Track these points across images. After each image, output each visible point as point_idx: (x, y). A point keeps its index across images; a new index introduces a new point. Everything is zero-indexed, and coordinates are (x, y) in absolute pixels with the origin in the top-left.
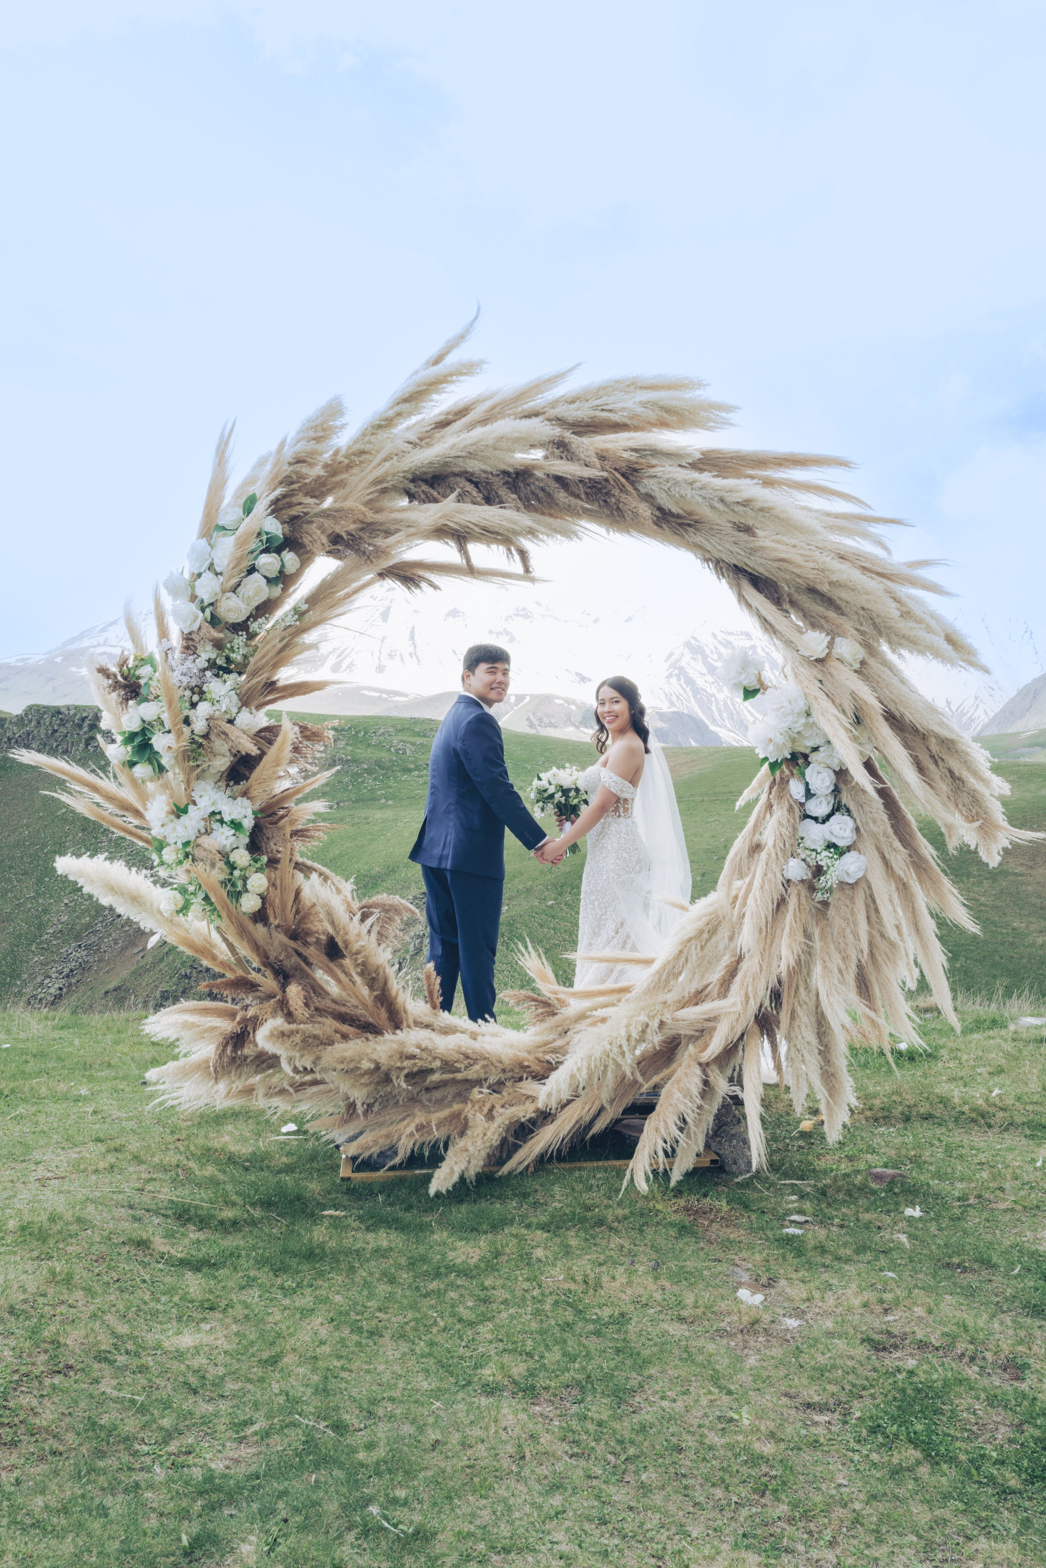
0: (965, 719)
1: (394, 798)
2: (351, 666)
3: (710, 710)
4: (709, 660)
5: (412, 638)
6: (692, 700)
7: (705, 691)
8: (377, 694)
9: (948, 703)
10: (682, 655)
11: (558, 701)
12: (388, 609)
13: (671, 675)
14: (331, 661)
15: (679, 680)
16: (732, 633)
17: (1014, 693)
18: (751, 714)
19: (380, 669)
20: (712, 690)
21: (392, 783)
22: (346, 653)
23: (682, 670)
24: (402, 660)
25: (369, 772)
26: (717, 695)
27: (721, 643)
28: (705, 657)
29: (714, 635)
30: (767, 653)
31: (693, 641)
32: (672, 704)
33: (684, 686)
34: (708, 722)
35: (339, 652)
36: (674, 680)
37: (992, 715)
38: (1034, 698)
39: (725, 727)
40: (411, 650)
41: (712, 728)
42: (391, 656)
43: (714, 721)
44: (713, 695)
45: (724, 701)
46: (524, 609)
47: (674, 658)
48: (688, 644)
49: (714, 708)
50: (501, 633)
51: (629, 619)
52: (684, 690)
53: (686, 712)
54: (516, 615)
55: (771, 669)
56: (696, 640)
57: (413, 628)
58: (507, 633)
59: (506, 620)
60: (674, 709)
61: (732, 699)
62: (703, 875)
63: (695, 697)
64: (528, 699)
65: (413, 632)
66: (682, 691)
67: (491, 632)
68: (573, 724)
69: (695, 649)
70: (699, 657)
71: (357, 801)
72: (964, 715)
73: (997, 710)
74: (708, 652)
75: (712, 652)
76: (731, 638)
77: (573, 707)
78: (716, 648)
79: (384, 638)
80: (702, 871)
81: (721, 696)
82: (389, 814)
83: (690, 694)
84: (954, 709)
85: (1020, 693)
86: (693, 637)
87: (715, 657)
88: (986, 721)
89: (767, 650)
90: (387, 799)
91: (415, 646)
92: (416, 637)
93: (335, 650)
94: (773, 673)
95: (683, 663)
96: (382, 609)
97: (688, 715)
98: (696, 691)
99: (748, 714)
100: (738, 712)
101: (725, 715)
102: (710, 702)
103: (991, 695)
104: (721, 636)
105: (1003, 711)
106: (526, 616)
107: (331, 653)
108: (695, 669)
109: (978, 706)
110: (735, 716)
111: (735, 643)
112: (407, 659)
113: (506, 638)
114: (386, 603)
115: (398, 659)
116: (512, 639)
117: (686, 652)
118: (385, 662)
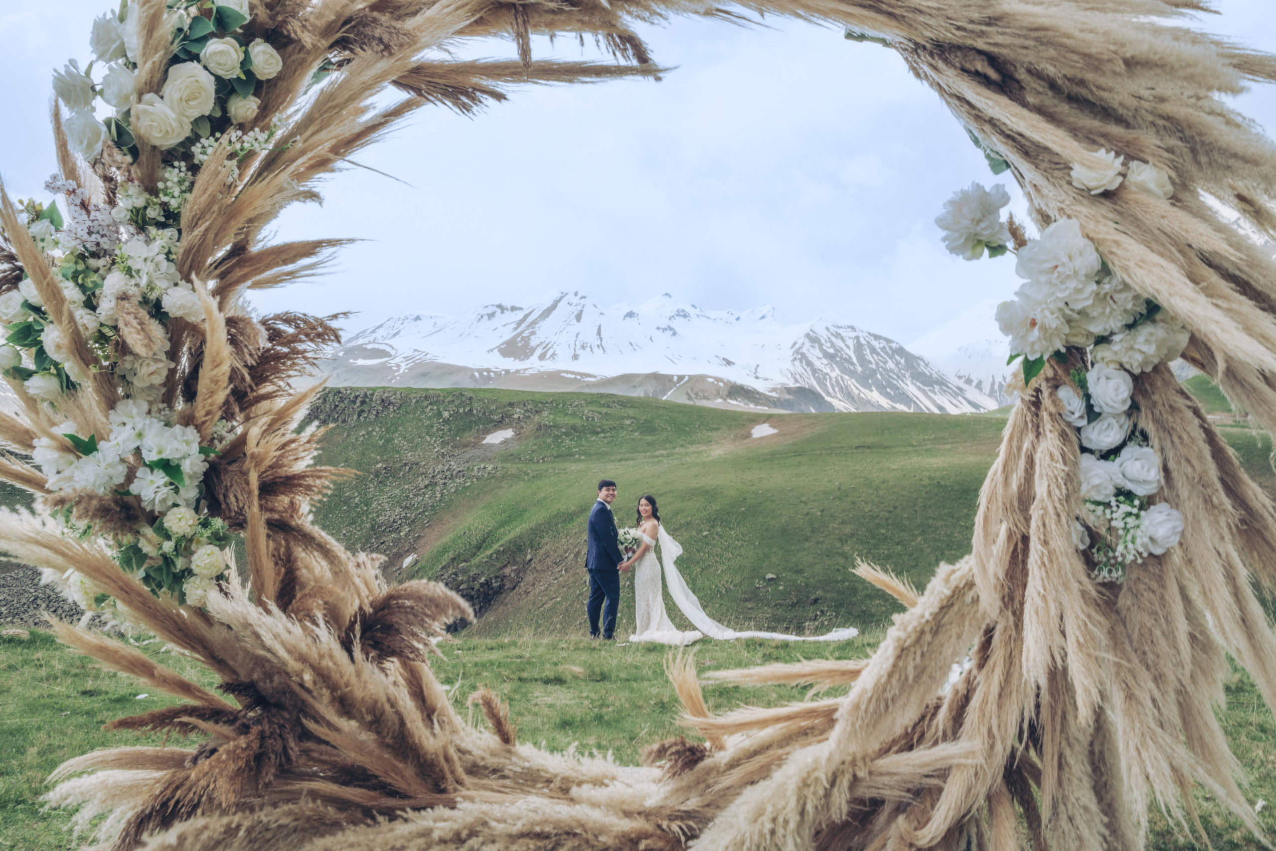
1: (585, 454)
2: (553, 355)
3: (825, 385)
4: (824, 347)
5: (599, 333)
6: (812, 377)
7: (822, 371)
8: (573, 376)
10: (803, 343)
11: (710, 380)
12: (581, 312)
13: (795, 359)
14: (539, 352)
15: (801, 362)
16: (841, 327)
19: (575, 357)
20: (827, 370)
21: (584, 442)
22: (550, 345)
23: (803, 356)
24: (592, 350)
25: (567, 434)
26: (830, 373)
27: (832, 334)
28: (821, 345)
29: (827, 329)
30: (868, 342)
31: (811, 333)
32: (796, 381)
33: (806, 367)
34: (823, 394)
35: (544, 345)
36: (797, 363)
39: (837, 398)
40: (598, 342)
41: (827, 398)
42: (583, 347)
43: (828, 394)
44: (827, 374)
45: (836, 378)
46: (683, 311)
47: (797, 346)
48: (808, 336)
49: (828, 383)
50: (666, 329)
51: (763, 317)
52: (805, 370)
53: (807, 386)
54: (677, 315)
55: (871, 354)
56: (814, 332)
57: (600, 326)
58: (671, 329)
59: (670, 319)
60: (798, 385)
61: (842, 377)
62: (822, 511)
63: (814, 376)
64: (686, 378)
65: (599, 329)
66: (803, 371)
67: (658, 328)
68: (721, 397)
69: (813, 339)
70: (817, 345)
71: (557, 457)
74: (823, 341)
75: (826, 341)
76: (840, 331)
77: (721, 384)
78: (829, 338)
79: (578, 334)
80: (821, 508)
81: (833, 375)
82: (582, 466)
83: (810, 373)
86: (811, 330)
87: (829, 345)
89: (867, 339)
90: (580, 455)
91: (601, 339)
92: (602, 333)
93: (541, 343)
94: (873, 357)
95: (804, 350)
96: (576, 312)
97: (808, 389)
98: (814, 371)
99: (854, 388)
100: (846, 387)
101: (837, 389)
102: (825, 379)
104: (832, 329)
106: (685, 316)
107: (538, 345)
108: (814, 354)
110: (844, 390)
111: (843, 334)
112: (595, 349)
113: (670, 333)
114: (580, 308)
115: (588, 349)
116: (675, 334)
117: (807, 341)
118: (579, 352)
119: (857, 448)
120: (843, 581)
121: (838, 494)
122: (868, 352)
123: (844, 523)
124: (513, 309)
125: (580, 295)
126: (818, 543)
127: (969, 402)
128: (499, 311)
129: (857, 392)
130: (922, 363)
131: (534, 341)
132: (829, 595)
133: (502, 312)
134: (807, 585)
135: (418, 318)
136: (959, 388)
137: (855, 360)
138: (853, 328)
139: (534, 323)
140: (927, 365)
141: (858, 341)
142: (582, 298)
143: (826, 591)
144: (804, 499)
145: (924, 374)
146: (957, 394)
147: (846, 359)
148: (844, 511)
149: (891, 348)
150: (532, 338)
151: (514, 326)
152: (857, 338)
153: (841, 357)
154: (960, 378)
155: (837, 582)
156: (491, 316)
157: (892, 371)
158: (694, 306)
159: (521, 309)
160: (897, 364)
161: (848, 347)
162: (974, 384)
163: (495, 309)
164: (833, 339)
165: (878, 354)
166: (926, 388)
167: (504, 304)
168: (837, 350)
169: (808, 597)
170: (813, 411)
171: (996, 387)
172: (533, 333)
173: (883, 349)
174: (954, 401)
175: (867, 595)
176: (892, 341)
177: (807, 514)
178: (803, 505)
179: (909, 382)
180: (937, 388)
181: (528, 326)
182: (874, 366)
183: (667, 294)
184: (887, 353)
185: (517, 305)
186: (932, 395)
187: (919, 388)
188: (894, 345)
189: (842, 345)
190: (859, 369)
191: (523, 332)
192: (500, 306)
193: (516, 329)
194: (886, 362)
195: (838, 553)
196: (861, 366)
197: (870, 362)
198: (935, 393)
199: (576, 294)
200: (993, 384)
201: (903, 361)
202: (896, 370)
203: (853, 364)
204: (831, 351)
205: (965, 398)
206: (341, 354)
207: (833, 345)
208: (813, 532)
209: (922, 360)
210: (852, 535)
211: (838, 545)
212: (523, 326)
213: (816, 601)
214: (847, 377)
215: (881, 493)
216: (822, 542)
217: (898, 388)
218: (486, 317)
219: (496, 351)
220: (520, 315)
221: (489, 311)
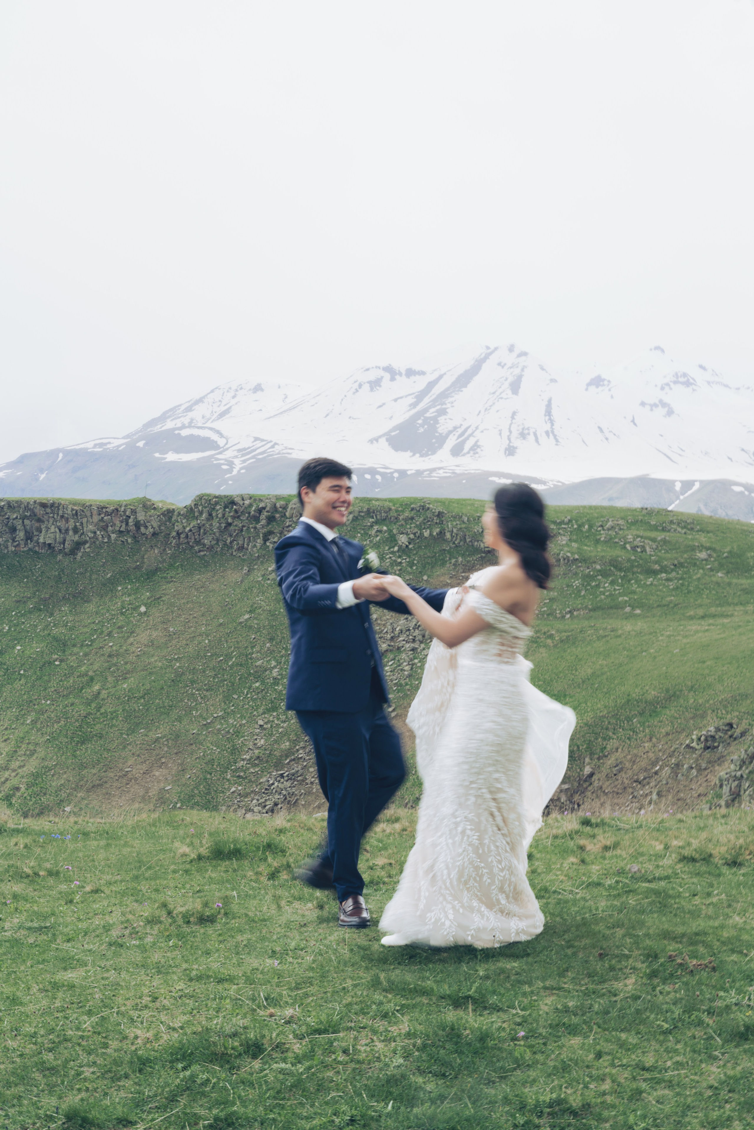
2: (475, 448)
5: (548, 412)
11: (737, 489)
12: (519, 378)
14: (451, 442)
19: (510, 451)
22: (469, 432)
24: (537, 440)
35: (460, 431)
40: (548, 427)
42: (523, 435)
46: (685, 375)
50: (656, 405)
54: (675, 383)
57: (550, 401)
58: (664, 404)
59: (662, 388)
64: (696, 486)
65: (549, 405)
67: (643, 404)
79: (514, 414)
91: (552, 422)
92: (554, 412)
93: (455, 428)
96: (511, 379)
106: (687, 384)
107: (450, 432)
112: (543, 438)
113: (662, 411)
114: (517, 371)
115: (531, 438)
116: (670, 412)
118: (516, 442)
124: (410, 373)
125: (517, 351)
128: (387, 376)
131: (444, 425)
133: (393, 379)
135: (258, 388)
139: (444, 395)
142: (520, 355)
150: (442, 419)
151: (411, 400)
156: (375, 384)
158: (701, 367)
159: (422, 373)
163: (382, 373)
167: (396, 366)
172: (443, 412)
181: (434, 401)
183: (657, 348)
185: (417, 368)
191: (426, 410)
192: (388, 369)
193: (414, 405)
199: (511, 349)
206: (141, 444)
212: (427, 400)
218: (366, 387)
219: (383, 441)
220: (420, 383)
221: (372, 376)
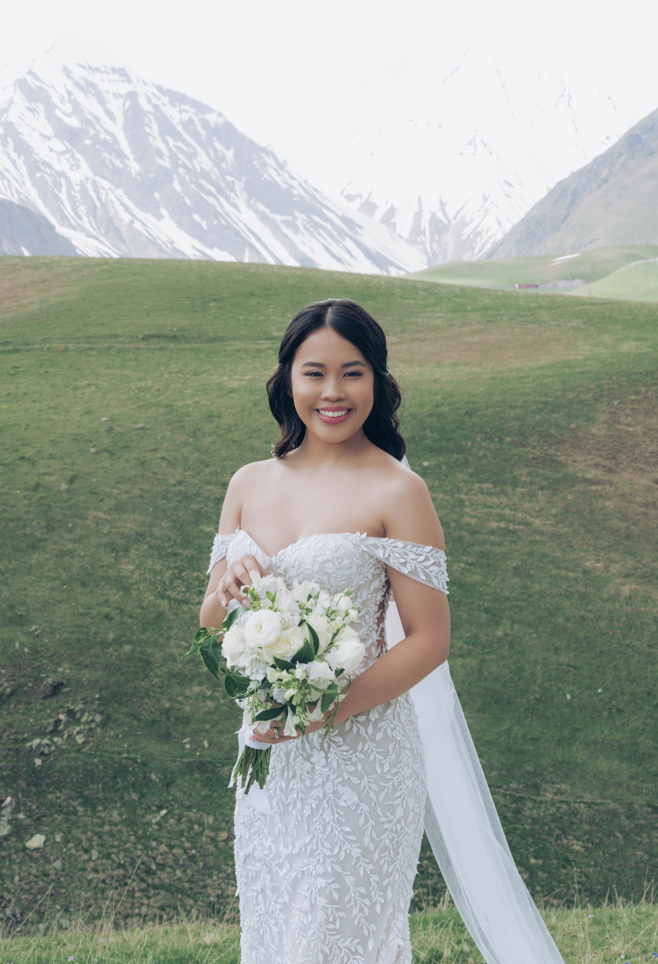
0: (466, 232)
3: (58, 199)
4: (58, 113)
6: (27, 180)
7: (50, 166)
9: (443, 205)
10: (11, 102)
16: (97, 70)
17: (543, 194)
18: (127, 209)
20: (62, 165)
26: (69, 174)
27: (77, 84)
28: (50, 107)
29: (67, 71)
30: (156, 107)
31: (30, 80)
33: (14, 156)
34: (53, 220)
37: (508, 227)
38: (573, 202)
39: (83, 229)
41: (61, 230)
43: (64, 219)
44: (63, 174)
45: (82, 184)
48: (21, 84)
49: (63, 196)
52: (14, 162)
53: (15, 200)
55: (162, 134)
56: (36, 77)
61: (94, 183)
62: (72, 481)
63: (32, 176)
66: (9, 165)
69: (34, 93)
70: (41, 107)
72: (466, 225)
73: (516, 220)
74: (55, 99)
75: (62, 100)
76: (95, 78)
78: (70, 93)
80: (69, 474)
81: (76, 177)
83: (24, 169)
84: (451, 216)
85: (551, 193)
86: (30, 73)
87: (68, 108)
88: (499, 236)
89: (155, 101)
94: (165, 141)
95: (12, 117)
97: (18, 206)
98: (34, 165)
99: (121, 209)
100: (104, 205)
101: (82, 210)
102: (58, 186)
103: (507, 195)
104: (78, 73)
105: (526, 221)
108: (34, 127)
109: (487, 210)
110: (99, 212)
111: (102, 87)
117: (19, 96)
119: (146, 338)
120: (119, 642)
121: (106, 441)
122: (155, 130)
123: (120, 508)
126: (62, 554)
127: (368, 253)
129: (126, 218)
130: (270, 161)
132: (86, 675)
134: (35, 651)
136: (346, 220)
137: (125, 146)
138: (122, 73)
140: (281, 166)
141: (135, 104)
143: (79, 665)
144: (29, 452)
145: (275, 185)
146: (343, 234)
147: (105, 143)
148: (120, 481)
149: (205, 124)
152: (132, 96)
153: (96, 138)
154: (350, 198)
155: (105, 644)
157: (205, 174)
160: (218, 160)
161: (112, 116)
162: (379, 214)
164: (79, 95)
165: (177, 136)
166: (278, 218)
168: (87, 122)
169: (38, 680)
170: (27, 254)
171: (425, 223)
173: (188, 125)
174: (336, 249)
175: (172, 675)
176: (210, 110)
177: (36, 487)
178: (25, 467)
179: (241, 203)
180: (300, 218)
182: (166, 163)
184: (195, 135)
186: (289, 233)
187: (263, 218)
188: (212, 118)
189: (99, 111)
190: (134, 167)
194: (195, 155)
195: (105, 578)
196: (139, 160)
197: (160, 154)
198: (296, 230)
200: (419, 215)
201: (230, 154)
202: (215, 173)
203: (120, 154)
204: (74, 122)
205: (359, 244)
207: (77, 109)
208: (50, 528)
209: (271, 154)
210: (140, 536)
211: (108, 558)
213: (56, 688)
214: (106, 184)
215: (205, 442)
216: (71, 553)
217: (216, 215)
